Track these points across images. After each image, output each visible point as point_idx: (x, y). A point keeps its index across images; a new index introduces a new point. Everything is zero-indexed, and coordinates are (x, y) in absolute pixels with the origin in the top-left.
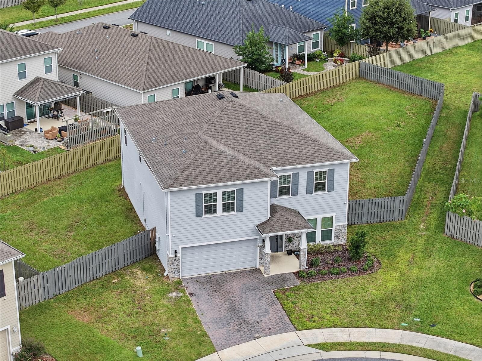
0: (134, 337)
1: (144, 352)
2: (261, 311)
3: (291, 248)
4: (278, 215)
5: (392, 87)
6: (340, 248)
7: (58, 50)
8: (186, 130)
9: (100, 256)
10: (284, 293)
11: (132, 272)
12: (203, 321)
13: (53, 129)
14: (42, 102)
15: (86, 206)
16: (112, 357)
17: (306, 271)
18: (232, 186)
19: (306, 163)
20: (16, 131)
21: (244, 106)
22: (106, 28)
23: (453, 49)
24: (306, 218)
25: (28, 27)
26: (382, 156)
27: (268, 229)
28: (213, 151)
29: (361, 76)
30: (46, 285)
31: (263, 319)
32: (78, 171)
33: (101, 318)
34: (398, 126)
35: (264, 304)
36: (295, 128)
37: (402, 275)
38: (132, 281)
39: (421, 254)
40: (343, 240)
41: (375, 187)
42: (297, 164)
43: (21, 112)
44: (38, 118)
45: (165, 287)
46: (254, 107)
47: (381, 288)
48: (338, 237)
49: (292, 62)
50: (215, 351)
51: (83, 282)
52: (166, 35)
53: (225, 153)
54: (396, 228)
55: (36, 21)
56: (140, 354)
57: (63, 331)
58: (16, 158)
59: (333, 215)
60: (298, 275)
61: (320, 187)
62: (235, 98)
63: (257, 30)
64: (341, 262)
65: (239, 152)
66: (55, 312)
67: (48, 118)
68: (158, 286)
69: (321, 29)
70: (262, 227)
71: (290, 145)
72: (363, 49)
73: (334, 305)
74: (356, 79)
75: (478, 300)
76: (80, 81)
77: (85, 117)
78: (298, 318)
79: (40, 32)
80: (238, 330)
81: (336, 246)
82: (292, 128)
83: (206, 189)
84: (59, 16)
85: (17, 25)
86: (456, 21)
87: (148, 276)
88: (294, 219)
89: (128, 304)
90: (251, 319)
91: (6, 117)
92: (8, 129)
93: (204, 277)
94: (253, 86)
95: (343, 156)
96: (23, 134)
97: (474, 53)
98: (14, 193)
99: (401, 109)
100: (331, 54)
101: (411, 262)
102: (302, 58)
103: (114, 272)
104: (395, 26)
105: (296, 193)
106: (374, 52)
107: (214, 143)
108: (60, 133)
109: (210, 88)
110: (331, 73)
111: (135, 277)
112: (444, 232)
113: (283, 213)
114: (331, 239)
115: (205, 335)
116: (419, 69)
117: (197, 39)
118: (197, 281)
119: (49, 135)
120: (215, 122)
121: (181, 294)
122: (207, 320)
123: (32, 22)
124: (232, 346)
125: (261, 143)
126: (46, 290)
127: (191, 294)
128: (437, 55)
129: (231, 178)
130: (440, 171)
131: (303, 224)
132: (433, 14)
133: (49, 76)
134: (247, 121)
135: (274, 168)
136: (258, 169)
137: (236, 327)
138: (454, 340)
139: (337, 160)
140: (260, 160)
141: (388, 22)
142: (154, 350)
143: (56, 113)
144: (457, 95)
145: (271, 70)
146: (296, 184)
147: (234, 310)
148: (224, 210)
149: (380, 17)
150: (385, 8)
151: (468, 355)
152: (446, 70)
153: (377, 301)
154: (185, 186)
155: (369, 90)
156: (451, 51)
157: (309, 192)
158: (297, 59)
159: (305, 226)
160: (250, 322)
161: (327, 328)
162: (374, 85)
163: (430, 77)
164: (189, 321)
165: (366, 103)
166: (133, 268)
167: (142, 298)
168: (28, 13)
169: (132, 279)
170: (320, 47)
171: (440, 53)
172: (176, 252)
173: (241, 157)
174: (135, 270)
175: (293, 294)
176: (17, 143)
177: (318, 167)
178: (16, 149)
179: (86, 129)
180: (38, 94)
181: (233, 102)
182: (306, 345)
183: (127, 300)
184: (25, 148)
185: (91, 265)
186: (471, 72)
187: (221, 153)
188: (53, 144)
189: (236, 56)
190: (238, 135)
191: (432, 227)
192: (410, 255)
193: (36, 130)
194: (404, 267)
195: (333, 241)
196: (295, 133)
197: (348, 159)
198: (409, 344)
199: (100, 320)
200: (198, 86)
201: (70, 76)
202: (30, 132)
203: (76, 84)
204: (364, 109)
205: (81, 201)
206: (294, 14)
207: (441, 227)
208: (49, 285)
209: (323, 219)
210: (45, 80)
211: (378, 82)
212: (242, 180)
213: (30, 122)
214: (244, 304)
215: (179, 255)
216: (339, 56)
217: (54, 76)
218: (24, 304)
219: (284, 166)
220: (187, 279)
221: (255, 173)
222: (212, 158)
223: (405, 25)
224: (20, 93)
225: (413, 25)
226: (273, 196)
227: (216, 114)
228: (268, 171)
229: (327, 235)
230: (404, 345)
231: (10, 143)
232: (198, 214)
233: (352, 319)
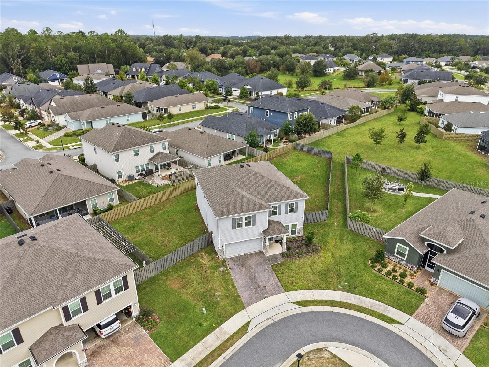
0: (201, 299)
1: (206, 310)
2: (266, 279)
3: (277, 239)
4: (272, 226)
5: (309, 153)
6: (300, 239)
7: (168, 140)
8: (227, 184)
9: (185, 249)
10: (276, 267)
11: (201, 255)
12: (237, 287)
13: (166, 175)
14: (161, 164)
15: (180, 215)
16: (190, 314)
17: (286, 253)
18: (250, 214)
19: (285, 200)
20: (150, 176)
21: (254, 171)
22: (190, 129)
23: (331, 135)
24: (284, 225)
25: (159, 128)
26: (310, 186)
27: (268, 234)
28: (240, 195)
29: (295, 148)
30: (156, 267)
31: (268, 284)
32: (177, 196)
33: (185, 286)
34: (315, 171)
35: (267, 273)
36: (278, 182)
37: (333, 254)
38: (201, 260)
39: (339, 241)
40: (301, 234)
41: (310, 203)
42: (281, 201)
43: (152, 167)
44: (159, 170)
45: (217, 264)
46: (258, 171)
47: (324, 262)
48: (299, 233)
49: (267, 143)
50: (244, 308)
51: (176, 262)
52: (215, 132)
53: (246, 197)
54: (324, 225)
55: (162, 125)
56: (205, 312)
57: (164, 295)
58: (149, 189)
59: (297, 223)
60: (282, 255)
61: (291, 211)
62: (249, 167)
63: (253, 130)
64: (302, 247)
65: (252, 195)
66: (161, 282)
67: (165, 169)
68: (213, 263)
69: (278, 129)
70: (265, 232)
71: (276, 191)
72: (295, 136)
73: (303, 275)
74: (293, 150)
75: (375, 271)
76: (179, 153)
77: (180, 169)
78: (286, 284)
79: (164, 130)
80: (255, 292)
81: (298, 237)
82: (277, 182)
83: (237, 216)
84: (172, 123)
85: (152, 127)
86: (330, 123)
87: (209, 257)
88: (280, 228)
89: (199, 276)
90: (261, 284)
91: (145, 170)
92: (146, 175)
93: (237, 257)
94: (252, 154)
95: (302, 196)
96: (153, 178)
97: (339, 137)
98: (146, 209)
99: (314, 163)
100: (282, 139)
101: (335, 246)
102: (270, 141)
103: (192, 255)
104: (309, 127)
105: (280, 214)
106: (300, 138)
107: (240, 190)
108: (170, 177)
109: (234, 155)
110: (283, 148)
111: (202, 258)
112: (347, 228)
113: (274, 225)
114: (295, 234)
115: (238, 296)
116: (318, 144)
117: (228, 134)
118: (233, 259)
119: (164, 178)
120: (240, 179)
121: (225, 269)
122: (239, 286)
123: (161, 125)
124: (253, 304)
125: (263, 190)
126: (157, 269)
127: (230, 268)
128: (325, 138)
129: (249, 210)
130: (337, 193)
131: (285, 231)
132: (322, 121)
133: (164, 151)
134: (255, 179)
135: (270, 203)
136: (262, 205)
137: (254, 290)
138: (369, 298)
139: (299, 198)
140: (263, 199)
141: (306, 125)
142: (212, 308)
143: (168, 167)
144: (337, 156)
145: (258, 147)
146: (280, 210)
147: (252, 279)
148: (246, 225)
149: (303, 123)
150: (305, 119)
151: (378, 309)
152: (330, 145)
153: (324, 272)
154: (227, 215)
155: (299, 155)
156: (330, 136)
157: (286, 213)
158: (268, 141)
159: (285, 232)
160: (261, 286)
161: (301, 290)
162: (301, 152)
163: (324, 148)
164: (230, 287)
165: (299, 160)
166: (201, 252)
167: (206, 271)
168: (159, 122)
169: (200, 259)
170: (277, 136)
171: (326, 137)
172: (222, 246)
173: (254, 198)
174: (202, 253)
175: (281, 267)
176: (150, 182)
177: (290, 202)
178: (149, 185)
179: (181, 175)
180: (159, 160)
181: (248, 169)
182: (292, 303)
183: (198, 273)
184: (153, 185)
185: (180, 254)
186: (340, 145)
187: (244, 196)
188: (166, 182)
189: (244, 141)
190: (251, 186)
191: (341, 224)
192: (334, 241)
193: (159, 175)
194: (332, 249)
195: (297, 235)
196: (278, 184)
197: (305, 197)
198: (345, 301)
199: (184, 287)
200: (229, 154)
201: (174, 151)
202: (156, 176)
203: (177, 154)
204: (299, 163)
205: (177, 212)
206: (267, 123)
207: (345, 224)
208: (158, 267)
209: (292, 225)
210: (162, 153)
211: (303, 151)
212: (255, 211)
213: (157, 171)
214: (257, 274)
215: (224, 248)
216: (285, 140)
217: (166, 151)
218: (145, 278)
219: (274, 202)
220: (228, 259)
221: (261, 207)
222: (240, 199)
223: (313, 127)
224: (152, 159)
225: (316, 126)
226: (269, 216)
227: (241, 176)
228: (267, 206)
229: (294, 232)
230: (343, 302)
231: (147, 182)
232: (234, 228)
233: (313, 284)
